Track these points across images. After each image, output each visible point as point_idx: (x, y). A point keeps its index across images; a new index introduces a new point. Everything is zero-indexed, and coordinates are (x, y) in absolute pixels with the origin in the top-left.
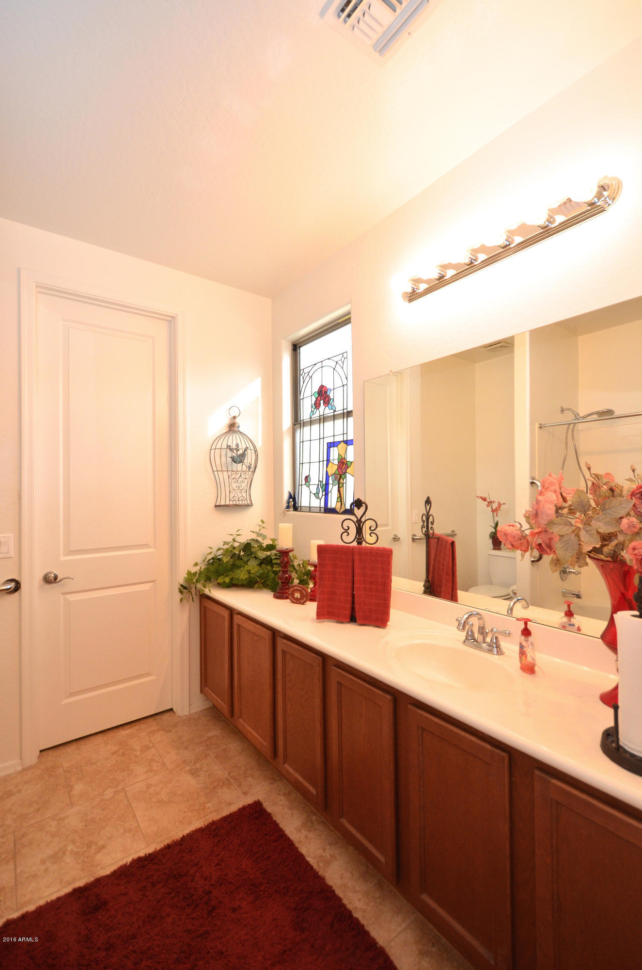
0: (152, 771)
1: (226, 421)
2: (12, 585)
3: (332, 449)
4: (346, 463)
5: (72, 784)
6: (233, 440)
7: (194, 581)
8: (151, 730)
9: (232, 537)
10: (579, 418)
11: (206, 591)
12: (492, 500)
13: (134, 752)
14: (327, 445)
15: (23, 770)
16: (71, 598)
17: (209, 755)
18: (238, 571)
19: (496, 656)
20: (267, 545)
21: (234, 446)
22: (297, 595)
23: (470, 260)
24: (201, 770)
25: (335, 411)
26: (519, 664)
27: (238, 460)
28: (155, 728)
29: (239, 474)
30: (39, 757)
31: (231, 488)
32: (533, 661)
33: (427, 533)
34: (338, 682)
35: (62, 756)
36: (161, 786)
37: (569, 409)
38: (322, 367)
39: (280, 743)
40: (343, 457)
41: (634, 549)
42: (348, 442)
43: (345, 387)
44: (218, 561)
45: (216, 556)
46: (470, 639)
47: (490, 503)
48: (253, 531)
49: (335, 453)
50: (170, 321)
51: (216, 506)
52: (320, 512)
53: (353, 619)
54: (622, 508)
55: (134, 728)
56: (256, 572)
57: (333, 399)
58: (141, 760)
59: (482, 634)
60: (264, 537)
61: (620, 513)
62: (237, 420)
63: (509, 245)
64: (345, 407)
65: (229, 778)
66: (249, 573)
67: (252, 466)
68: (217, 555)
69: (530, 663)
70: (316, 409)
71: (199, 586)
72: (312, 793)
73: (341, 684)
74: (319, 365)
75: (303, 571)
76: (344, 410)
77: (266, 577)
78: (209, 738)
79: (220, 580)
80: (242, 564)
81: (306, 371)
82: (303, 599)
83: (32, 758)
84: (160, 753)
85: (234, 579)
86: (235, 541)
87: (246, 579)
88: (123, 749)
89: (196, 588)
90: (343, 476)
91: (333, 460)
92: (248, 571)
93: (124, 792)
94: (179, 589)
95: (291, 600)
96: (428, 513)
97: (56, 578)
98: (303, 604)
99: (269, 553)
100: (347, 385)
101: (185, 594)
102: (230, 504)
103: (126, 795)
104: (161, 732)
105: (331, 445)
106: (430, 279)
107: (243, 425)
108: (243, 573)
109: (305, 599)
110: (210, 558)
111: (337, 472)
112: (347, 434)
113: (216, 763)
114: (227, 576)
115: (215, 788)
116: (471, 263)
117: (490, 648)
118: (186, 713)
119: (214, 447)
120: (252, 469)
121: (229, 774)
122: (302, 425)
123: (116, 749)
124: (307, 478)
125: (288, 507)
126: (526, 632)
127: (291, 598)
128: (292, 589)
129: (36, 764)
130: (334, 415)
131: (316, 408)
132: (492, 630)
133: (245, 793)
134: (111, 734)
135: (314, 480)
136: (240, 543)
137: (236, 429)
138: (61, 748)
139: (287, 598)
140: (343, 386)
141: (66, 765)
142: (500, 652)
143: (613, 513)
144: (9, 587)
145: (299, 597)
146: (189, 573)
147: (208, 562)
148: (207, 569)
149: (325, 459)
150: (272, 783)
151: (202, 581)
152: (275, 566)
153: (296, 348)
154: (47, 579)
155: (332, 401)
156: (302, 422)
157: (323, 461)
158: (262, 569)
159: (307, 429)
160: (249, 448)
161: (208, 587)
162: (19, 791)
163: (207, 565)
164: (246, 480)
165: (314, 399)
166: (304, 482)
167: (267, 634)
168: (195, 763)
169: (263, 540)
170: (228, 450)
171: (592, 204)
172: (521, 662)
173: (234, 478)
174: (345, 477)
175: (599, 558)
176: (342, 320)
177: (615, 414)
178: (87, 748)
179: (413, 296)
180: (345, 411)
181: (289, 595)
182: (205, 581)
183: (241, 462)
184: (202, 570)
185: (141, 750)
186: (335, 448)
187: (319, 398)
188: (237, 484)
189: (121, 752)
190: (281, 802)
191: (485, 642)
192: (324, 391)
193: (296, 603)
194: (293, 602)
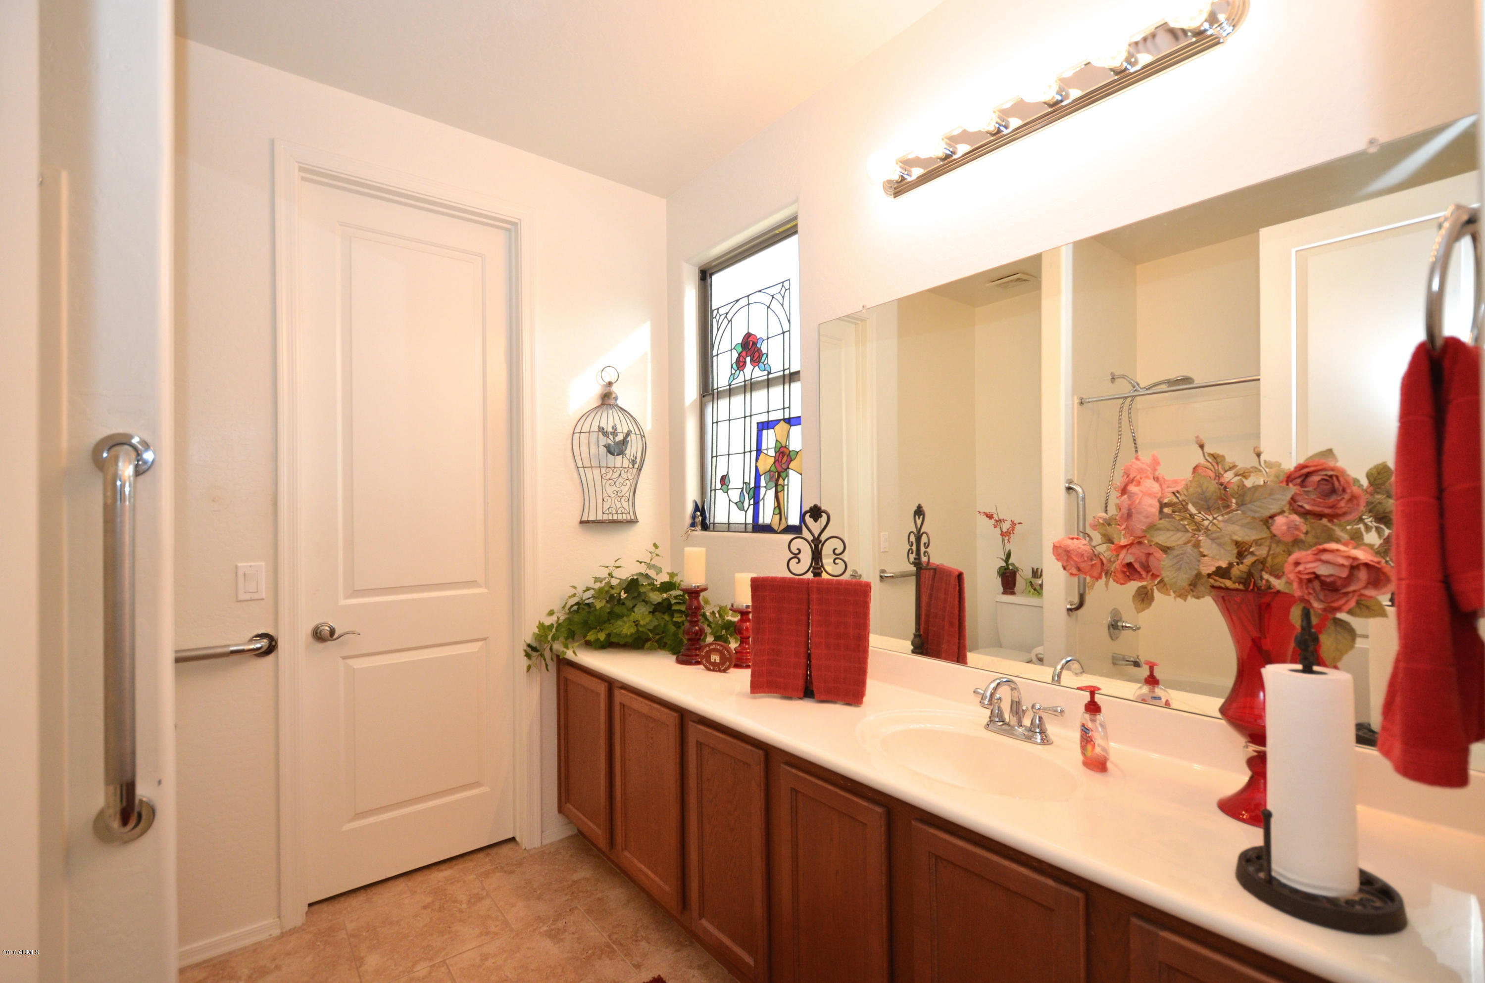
0: (487, 933)
1: (596, 390)
2: (263, 643)
3: (765, 432)
4: (788, 453)
5: (362, 955)
6: (608, 419)
7: (550, 638)
8: (483, 870)
9: (606, 571)
10: (1139, 389)
11: (570, 655)
12: (1001, 517)
13: (458, 905)
14: (758, 425)
15: (283, 935)
16: (357, 664)
17: (576, 908)
18: (620, 623)
19: (1040, 747)
20: (662, 583)
21: (610, 429)
22: (715, 658)
23: (997, 126)
24: (565, 931)
25: (769, 373)
26: (1079, 757)
27: (617, 450)
28: (488, 867)
29: (618, 473)
30: (307, 913)
31: (605, 495)
32: (1102, 753)
33: (917, 561)
34: (792, 789)
35: (345, 912)
36: (505, 956)
37: (1123, 377)
38: (749, 304)
39: (694, 886)
40: (784, 445)
41: (1297, 564)
42: (791, 421)
43: (787, 334)
44: (586, 607)
45: (582, 599)
46: (996, 721)
47: (999, 521)
48: (640, 561)
49: (770, 438)
50: (509, 230)
51: (582, 522)
52: (746, 531)
53: (808, 693)
54: (1274, 499)
55: (456, 867)
56: (647, 624)
57: (767, 355)
58: (469, 917)
59: (1017, 713)
60: (659, 571)
61: (1271, 509)
62: (615, 389)
63: (1061, 101)
64: (786, 367)
65: (610, 942)
66: (636, 625)
67: (638, 460)
68: (584, 599)
69: (1098, 755)
70: (738, 371)
71: (558, 646)
72: (747, 964)
73: (797, 792)
74: (744, 302)
75: (720, 622)
76: (784, 370)
77: (663, 632)
78: (575, 882)
79: (591, 637)
80: (625, 611)
81: (722, 311)
82: (725, 663)
83: (296, 916)
84: (499, 906)
85: (612, 635)
86: (612, 577)
87: (632, 634)
88: (440, 900)
89: (551, 649)
90: (783, 475)
91: (767, 449)
92: (634, 622)
93: (445, 967)
94: (525, 651)
95: (705, 666)
96: (919, 531)
97: (332, 632)
98: (724, 671)
99: (665, 595)
100: (789, 331)
101: (534, 659)
102: (604, 519)
103: (450, 972)
104: (498, 874)
105: (763, 426)
106: (931, 158)
107: (625, 397)
108: (627, 625)
109: (728, 664)
110: (573, 603)
111: (773, 469)
112: (789, 408)
113: (589, 920)
114: (602, 630)
115: (588, 958)
116: (999, 131)
117: (1031, 734)
118: (537, 844)
119: (578, 430)
120: (638, 465)
121: (609, 936)
122: (715, 396)
123: (429, 899)
124: (724, 479)
125: (693, 525)
126: (1093, 708)
127: (704, 662)
128: (707, 649)
129: (303, 924)
130: (768, 379)
131: (738, 369)
132: (1033, 707)
133: (638, 966)
134: (419, 877)
135: (736, 482)
136: (620, 579)
137: (612, 402)
138: (342, 899)
139: (698, 663)
140: (784, 333)
141: (351, 926)
142: (1046, 740)
143: (1258, 509)
144: (258, 645)
145: (718, 661)
146: (541, 626)
147: (569, 609)
148: (569, 621)
149: (754, 448)
150: (679, 951)
151: (562, 639)
152: (676, 615)
153: (705, 275)
154: (318, 634)
155: (764, 357)
156: (715, 391)
157: (750, 452)
158: (657, 619)
159: (723, 403)
160: (633, 432)
161: (573, 647)
162: (278, 968)
163: (568, 614)
164: (628, 482)
165: (735, 355)
166: (719, 486)
167: (671, 718)
168: (555, 921)
169: (657, 574)
170: (600, 433)
171: (1199, 33)
172: (1083, 754)
173: (609, 479)
174: (787, 475)
175: (1223, 586)
176: (781, 230)
177: (1196, 382)
178: (384, 899)
179: (899, 188)
180: (787, 372)
181: (702, 657)
182: (567, 638)
183: (621, 453)
184: (560, 621)
185: (469, 902)
186: (771, 431)
187: (744, 354)
188: (614, 488)
189: (437, 905)
190: (694, 979)
191: (1021, 726)
192: (751, 343)
193: (714, 670)
194: (709, 669)
